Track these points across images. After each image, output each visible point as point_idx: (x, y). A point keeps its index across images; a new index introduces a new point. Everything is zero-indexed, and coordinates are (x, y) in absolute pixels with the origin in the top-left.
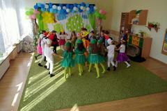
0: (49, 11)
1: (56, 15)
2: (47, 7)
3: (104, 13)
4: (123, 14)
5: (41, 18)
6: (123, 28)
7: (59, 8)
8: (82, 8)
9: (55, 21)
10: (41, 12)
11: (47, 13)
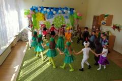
0: (41, 13)
1: (46, 15)
2: (39, 9)
3: (81, 15)
4: (94, 16)
5: (35, 17)
6: (94, 27)
7: (48, 10)
8: (64, 11)
9: (45, 20)
10: (35, 13)
11: (39, 13)
